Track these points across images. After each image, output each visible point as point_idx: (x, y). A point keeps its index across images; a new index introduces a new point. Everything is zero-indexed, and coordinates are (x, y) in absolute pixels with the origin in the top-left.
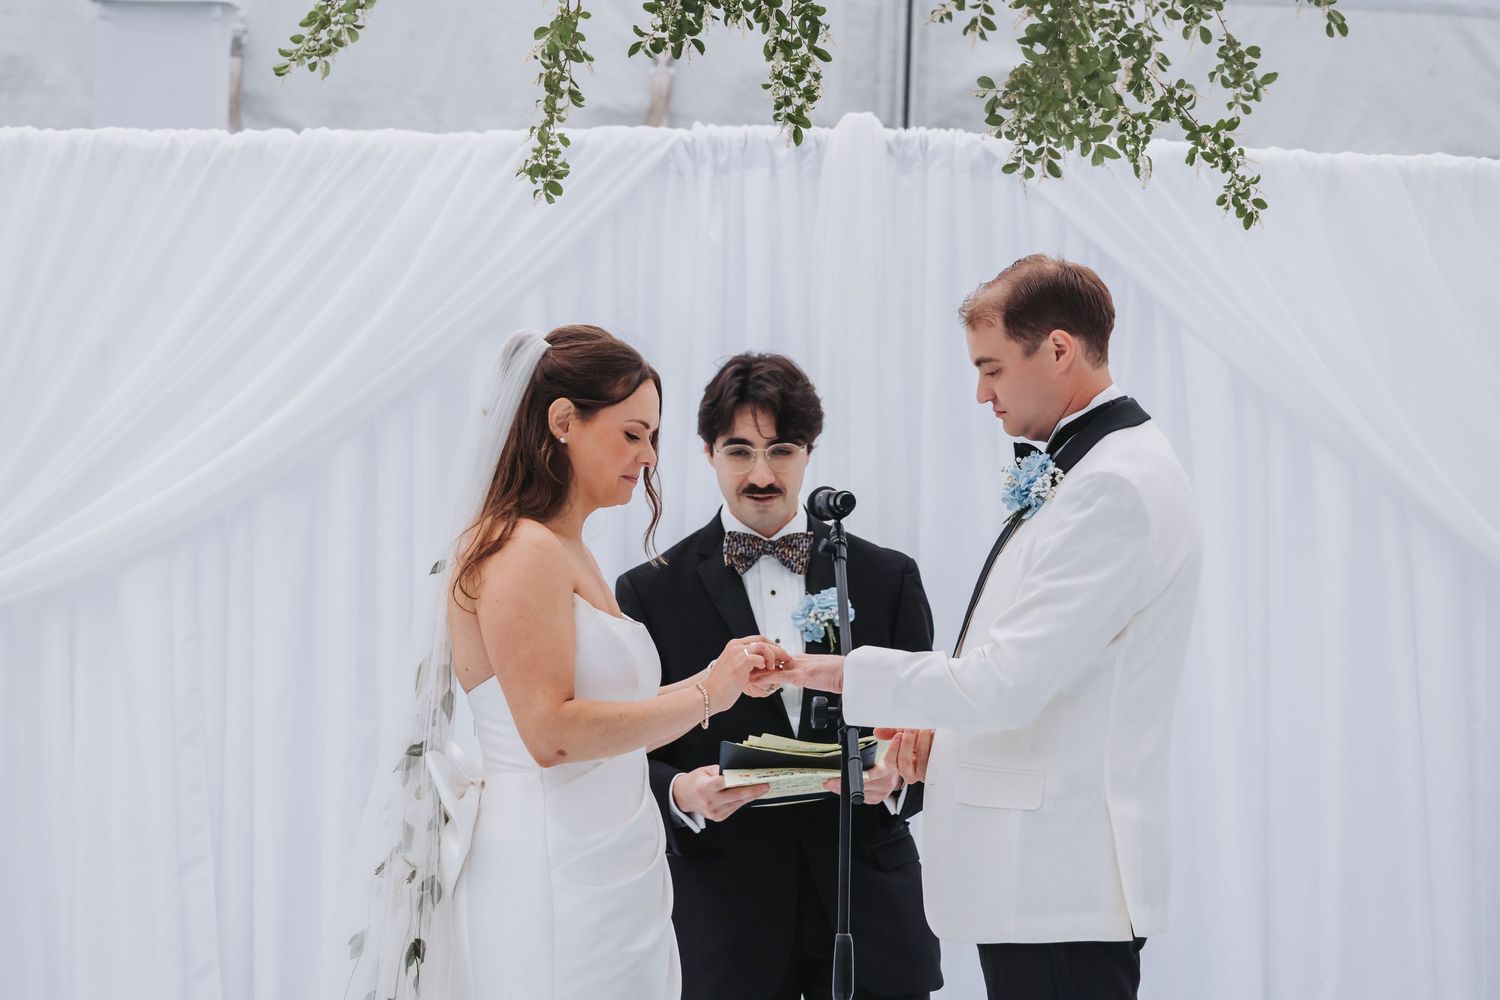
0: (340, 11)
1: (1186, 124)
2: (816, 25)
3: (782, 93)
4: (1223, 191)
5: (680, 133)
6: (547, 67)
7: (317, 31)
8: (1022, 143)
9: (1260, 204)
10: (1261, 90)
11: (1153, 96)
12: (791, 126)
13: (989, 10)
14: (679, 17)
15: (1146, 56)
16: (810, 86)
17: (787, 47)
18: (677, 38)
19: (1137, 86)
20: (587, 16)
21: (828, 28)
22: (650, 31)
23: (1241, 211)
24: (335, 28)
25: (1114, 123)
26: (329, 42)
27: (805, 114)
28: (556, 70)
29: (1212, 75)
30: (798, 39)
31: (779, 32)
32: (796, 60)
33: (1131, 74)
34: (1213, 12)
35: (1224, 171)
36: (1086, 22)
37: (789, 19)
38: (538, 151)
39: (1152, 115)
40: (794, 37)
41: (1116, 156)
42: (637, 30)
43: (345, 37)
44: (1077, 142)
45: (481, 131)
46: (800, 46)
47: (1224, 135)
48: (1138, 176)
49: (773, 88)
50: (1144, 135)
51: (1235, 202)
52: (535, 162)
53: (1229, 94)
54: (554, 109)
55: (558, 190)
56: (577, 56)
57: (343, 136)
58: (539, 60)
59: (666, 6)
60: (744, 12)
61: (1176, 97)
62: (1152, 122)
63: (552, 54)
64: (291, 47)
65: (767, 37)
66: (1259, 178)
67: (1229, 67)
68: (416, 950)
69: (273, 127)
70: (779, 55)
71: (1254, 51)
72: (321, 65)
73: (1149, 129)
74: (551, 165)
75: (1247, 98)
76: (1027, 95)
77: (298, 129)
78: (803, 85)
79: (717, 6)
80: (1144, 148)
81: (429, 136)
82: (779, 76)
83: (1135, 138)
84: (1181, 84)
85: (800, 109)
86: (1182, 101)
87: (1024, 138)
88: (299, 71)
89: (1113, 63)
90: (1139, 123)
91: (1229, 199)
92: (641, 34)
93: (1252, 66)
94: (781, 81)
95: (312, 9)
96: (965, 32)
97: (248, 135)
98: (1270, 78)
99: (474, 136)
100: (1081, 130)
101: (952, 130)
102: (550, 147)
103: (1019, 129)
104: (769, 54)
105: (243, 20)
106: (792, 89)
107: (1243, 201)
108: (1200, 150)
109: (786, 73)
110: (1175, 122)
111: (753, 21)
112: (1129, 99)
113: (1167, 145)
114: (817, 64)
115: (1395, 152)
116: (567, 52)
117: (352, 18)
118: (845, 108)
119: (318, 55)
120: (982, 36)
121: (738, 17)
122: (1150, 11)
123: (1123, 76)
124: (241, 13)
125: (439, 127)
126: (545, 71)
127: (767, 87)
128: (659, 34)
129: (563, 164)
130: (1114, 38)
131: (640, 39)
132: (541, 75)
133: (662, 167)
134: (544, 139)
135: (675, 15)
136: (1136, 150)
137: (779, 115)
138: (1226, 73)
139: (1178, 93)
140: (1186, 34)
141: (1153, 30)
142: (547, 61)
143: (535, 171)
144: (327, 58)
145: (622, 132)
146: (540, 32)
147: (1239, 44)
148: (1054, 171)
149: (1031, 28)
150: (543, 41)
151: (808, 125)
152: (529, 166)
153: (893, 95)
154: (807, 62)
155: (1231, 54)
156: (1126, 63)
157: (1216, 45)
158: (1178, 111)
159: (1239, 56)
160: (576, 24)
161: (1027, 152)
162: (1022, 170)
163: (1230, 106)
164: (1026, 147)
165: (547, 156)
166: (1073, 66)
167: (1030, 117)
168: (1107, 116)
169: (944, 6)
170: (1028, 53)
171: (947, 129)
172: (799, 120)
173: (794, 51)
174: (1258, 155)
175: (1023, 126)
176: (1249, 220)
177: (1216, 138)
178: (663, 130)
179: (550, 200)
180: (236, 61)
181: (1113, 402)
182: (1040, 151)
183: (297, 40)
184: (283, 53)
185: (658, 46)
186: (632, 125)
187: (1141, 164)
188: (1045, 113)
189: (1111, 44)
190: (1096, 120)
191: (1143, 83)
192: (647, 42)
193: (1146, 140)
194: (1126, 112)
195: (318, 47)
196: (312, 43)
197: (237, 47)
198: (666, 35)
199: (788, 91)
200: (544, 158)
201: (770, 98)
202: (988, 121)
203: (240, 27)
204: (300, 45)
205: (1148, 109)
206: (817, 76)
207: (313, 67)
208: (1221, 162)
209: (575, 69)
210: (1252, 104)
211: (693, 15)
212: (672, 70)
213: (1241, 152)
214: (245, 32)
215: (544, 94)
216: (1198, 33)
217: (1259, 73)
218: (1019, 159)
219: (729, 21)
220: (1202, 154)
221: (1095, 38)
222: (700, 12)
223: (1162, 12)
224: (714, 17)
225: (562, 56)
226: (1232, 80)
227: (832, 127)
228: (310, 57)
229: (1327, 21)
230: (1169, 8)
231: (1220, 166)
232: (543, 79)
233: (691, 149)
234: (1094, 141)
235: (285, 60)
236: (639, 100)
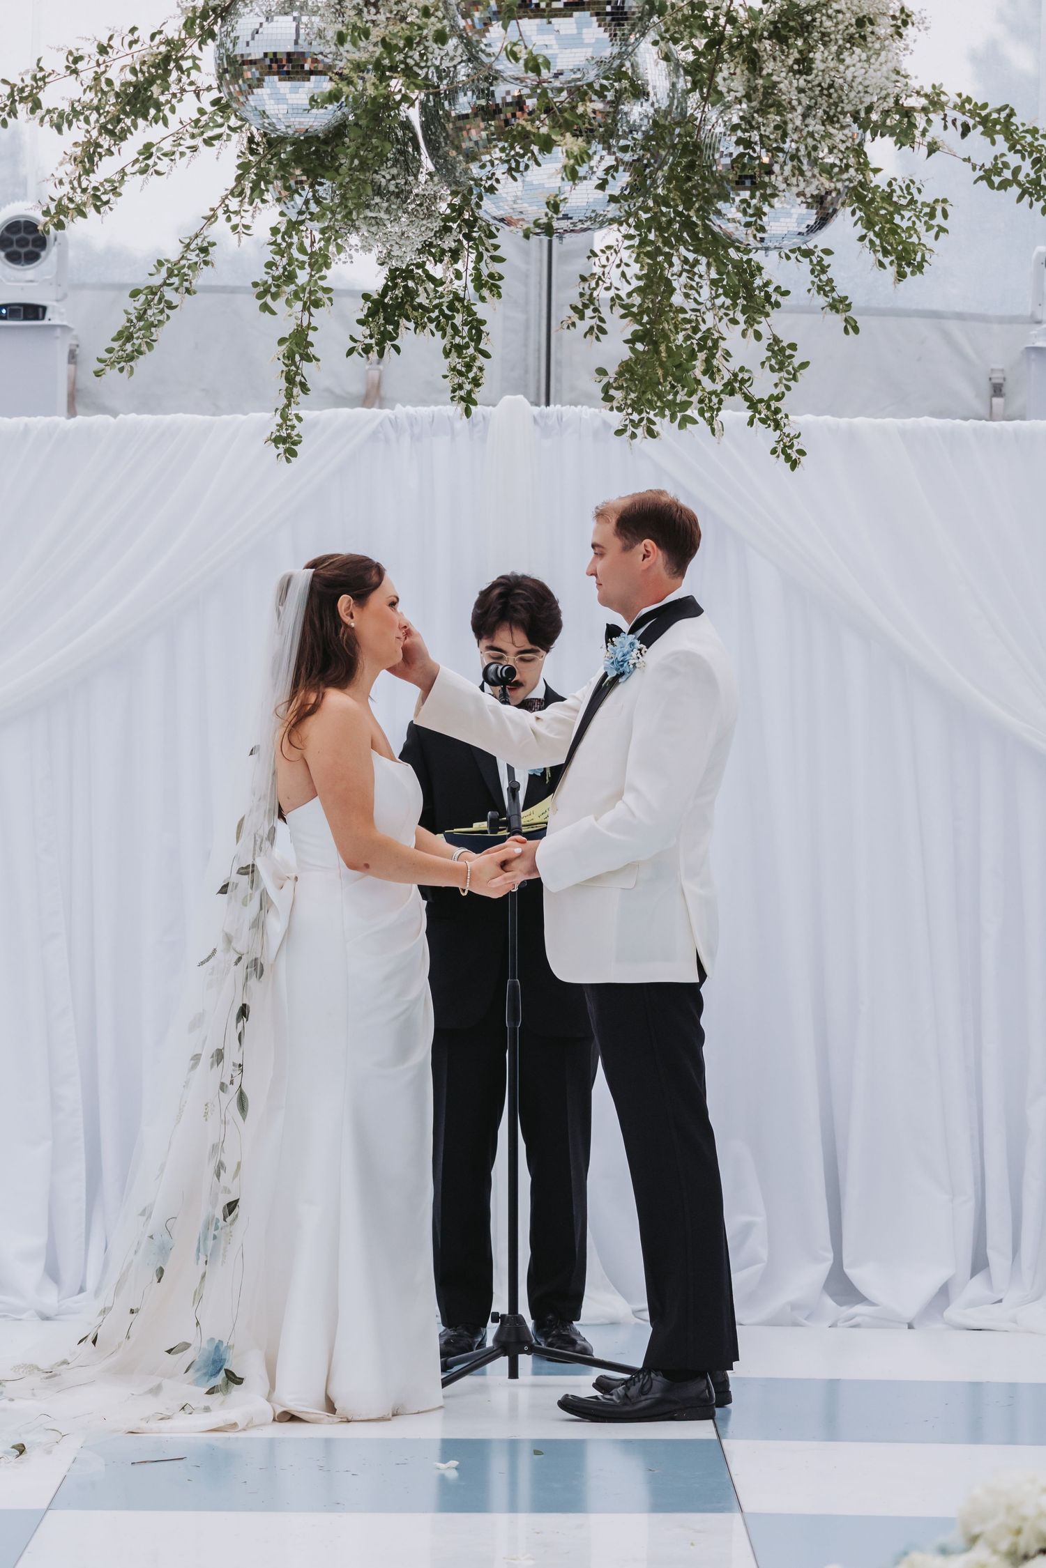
0: (140, 329)
1: (747, 398)
2: (480, 333)
3: (456, 381)
4: (775, 445)
5: (387, 412)
6: (286, 365)
7: (124, 344)
8: (628, 414)
9: (801, 452)
10: (798, 374)
11: (723, 378)
12: (463, 404)
13: (602, 320)
14: (382, 329)
15: (715, 351)
16: (476, 376)
17: (459, 349)
18: (380, 344)
19: (710, 371)
20: (315, 329)
21: (488, 334)
22: (361, 338)
23: (788, 458)
24: (137, 342)
25: (695, 399)
26: (133, 351)
27: (473, 396)
28: (293, 368)
29: (763, 364)
30: (467, 343)
31: (453, 338)
32: (466, 357)
33: (704, 364)
34: (762, 319)
35: (775, 430)
36: (671, 327)
37: (460, 328)
38: (280, 426)
39: (722, 392)
40: (465, 341)
41: (695, 422)
42: (352, 338)
43: (144, 348)
44: (667, 412)
45: (245, 414)
46: (468, 348)
47: (774, 404)
48: (714, 435)
49: (450, 377)
50: (717, 406)
51: (784, 452)
52: (278, 434)
53: (776, 377)
54: (292, 396)
55: (294, 454)
56: (308, 358)
57: (147, 418)
58: (281, 361)
59: (373, 321)
60: (428, 324)
61: (739, 379)
62: (722, 396)
63: (290, 356)
64: (106, 356)
65: (445, 341)
66: (799, 434)
67: (775, 357)
68: (243, 1012)
69: (97, 414)
70: (454, 354)
71: (793, 346)
72: (127, 368)
73: (720, 402)
74: (289, 436)
75: (786, 379)
76: (630, 380)
77: (115, 414)
78: (471, 375)
79: (409, 320)
80: (717, 415)
81: (208, 418)
82: (454, 369)
83: (711, 409)
84: (742, 369)
85: (469, 393)
86: (743, 381)
87: (630, 411)
88: (112, 374)
89: (693, 356)
90: (713, 397)
91: (779, 450)
92: (355, 341)
93: (791, 356)
94: (455, 373)
95: (121, 329)
96: (585, 336)
97: (79, 418)
98: (804, 365)
99: (241, 417)
100: (672, 405)
101: (579, 407)
102: (289, 423)
103: (626, 404)
104: (447, 354)
105: (76, 338)
106: (463, 378)
107: (789, 451)
108: (757, 416)
109: (459, 367)
110: (738, 397)
111: (434, 330)
112: (706, 381)
113: (734, 413)
114: (481, 361)
115: (894, 416)
116: (301, 355)
117: (148, 334)
118: (504, 392)
119: (125, 361)
120: (598, 338)
121: (424, 328)
122: (717, 319)
123: (699, 365)
124: (74, 333)
125: (217, 411)
126: (285, 369)
127: (445, 377)
128: (368, 341)
129: (298, 435)
130: (694, 339)
131: (354, 344)
132: (282, 371)
133: (374, 436)
134: (284, 417)
135: (379, 328)
136: (712, 417)
137: (454, 397)
138: (773, 362)
139: (740, 376)
140: (744, 334)
141: (719, 332)
142: (286, 362)
143: (277, 440)
144: (132, 363)
145: (345, 412)
146: (282, 341)
147: (782, 341)
148: (651, 434)
149: (635, 333)
150: (284, 347)
151: (475, 404)
152: (273, 437)
153: (539, 381)
154: (473, 359)
155: (776, 348)
156: (702, 356)
157: (765, 342)
158: (740, 389)
159: (782, 350)
160: (307, 334)
161: (632, 421)
162: (628, 433)
163: (776, 385)
164: (631, 417)
165: (287, 430)
166: (664, 359)
167: (633, 396)
168: (690, 394)
169: (570, 317)
170: (633, 350)
171: (576, 405)
172: (468, 400)
173: (464, 352)
174: (798, 420)
175: (629, 402)
176: (794, 464)
177: (768, 407)
178: (375, 410)
179: (288, 460)
180: (72, 366)
181: (680, 600)
182: (641, 420)
183: (110, 351)
184: (100, 361)
185: (367, 349)
186: (352, 407)
187: (716, 427)
188: (644, 393)
189: (692, 343)
190: (681, 397)
191: (715, 370)
192: (359, 347)
193: (719, 409)
194: (704, 390)
195: (125, 356)
196: (120, 353)
197: (73, 357)
198: (373, 341)
199: (461, 379)
200: (284, 430)
201: (448, 384)
202: (603, 399)
203: (75, 342)
204: (112, 355)
205: (719, 387)
206: (481, 369)
207: (121, 370)
208: (772, 424)
209: (306, 367)
210: (791, 384)
211: (392, 327)
212: (381, 367)
213: (787, 416)
214: (78, 346)
215: (284, 385)
216: (752, 334)
217: (796, 362)
218: (626, 426)
219: (418, 331)
220: (760, 419)
221: (681, 336)
222: (397, 325)
223: (725, 319)
224: (407, 328)
225: (297, 358)
226: (777, 367)
227: (494, 406)
228: (119, 363)
229: (844, 324)
230: (731, 316)
231: (772, 427)
232: (284, 375)
233: (394, 423)
234: (680, 412)
235: (102, 366)
236: (357, 388)
